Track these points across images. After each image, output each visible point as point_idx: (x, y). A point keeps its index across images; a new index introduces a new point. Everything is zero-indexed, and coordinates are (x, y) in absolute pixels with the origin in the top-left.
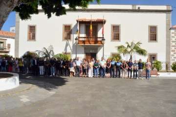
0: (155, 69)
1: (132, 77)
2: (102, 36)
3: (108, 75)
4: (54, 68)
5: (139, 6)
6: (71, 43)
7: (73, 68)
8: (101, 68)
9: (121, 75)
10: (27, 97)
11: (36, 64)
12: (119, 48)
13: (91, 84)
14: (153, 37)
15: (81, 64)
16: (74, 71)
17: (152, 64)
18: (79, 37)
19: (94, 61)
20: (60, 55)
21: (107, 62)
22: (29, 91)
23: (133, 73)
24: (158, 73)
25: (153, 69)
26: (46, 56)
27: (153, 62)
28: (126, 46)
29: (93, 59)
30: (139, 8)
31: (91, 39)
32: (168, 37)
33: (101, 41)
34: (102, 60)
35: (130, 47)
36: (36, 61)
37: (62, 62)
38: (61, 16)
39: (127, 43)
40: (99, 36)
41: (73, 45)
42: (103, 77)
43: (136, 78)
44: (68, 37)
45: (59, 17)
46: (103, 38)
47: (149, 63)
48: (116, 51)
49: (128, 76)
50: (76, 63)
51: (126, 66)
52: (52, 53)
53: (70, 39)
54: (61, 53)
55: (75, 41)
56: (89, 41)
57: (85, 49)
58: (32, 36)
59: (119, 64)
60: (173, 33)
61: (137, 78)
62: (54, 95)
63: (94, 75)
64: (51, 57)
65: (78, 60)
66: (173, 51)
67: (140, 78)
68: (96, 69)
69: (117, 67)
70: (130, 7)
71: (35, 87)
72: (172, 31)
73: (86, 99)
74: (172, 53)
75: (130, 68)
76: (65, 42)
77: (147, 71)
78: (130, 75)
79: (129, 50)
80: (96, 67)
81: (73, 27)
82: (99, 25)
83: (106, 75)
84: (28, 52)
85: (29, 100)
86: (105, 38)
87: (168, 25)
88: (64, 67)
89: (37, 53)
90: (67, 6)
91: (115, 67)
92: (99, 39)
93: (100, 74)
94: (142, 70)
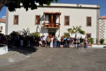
0: (90, 43)
1: (76, 47)
3: (62, 46)
4: (29, 41)
6: (40, 26)
7: (41, 42)
8: (58, 42)
9: (70, 46)
10: (13, 59)
12: (69, 30)
13: (51, 51)
14: (89, 24)
15: (46, 39)
16: (41, 43)
17: (88, 39)
18: (45, 23)
19: (54, 38)
20: (33, 33)
21: (61, 38)
22: (14, 55)
23: (77, 45)
24: (92, 45)
25: (88, 42)
26: (25, 34)
27: (89, 38)
29: (53, 36)
30: (81, 6)
31: (52, 24)
32: (98, 23)
33: (58, 26)
34: (58, 37)
35: (75, 29)
36: (18, 37)
37: (34, 38)
38: (34, 10)
39: (74, 27)
40: (57, 23)
41: (41, 28)
42: (59, 47)
44: (38, 23)
45: (33, 10)
46: (59, 23)
47: (87, 39)
48: (67, 32)
49: (74, 47)
50: (43, 39)
51: (73, 41)
52: (28, 32)
53: (39, 24)
54: (34, 32)
55: (42, 25)
57: (48, 30)
58: (16, 22)
60: (100, 21)
61: (80, 48)
62: (29, 58)
63: (54, 46)
64: (28, 35)
65: (44, 37)
68: (55, 42)
70: (75, 5)
71: (18, 53)
72: (100, 20)
73: (48, 61)
74: (100, 33)
75: (75, 42)
77: (85, 44)
78: (75, 46)
79: (75, 31)
80: (55, 41)
81: (41, 16)
82: (57, 16)
83: (61, 46)
84: (14, 32)
85: (14, 61)
86: (60, 24)
87: (97, 16)
88: (36, 41)
89: (19, 32)
90: (38, 4)
91: (66, 41)
93: (57, 46)
94: (82, 43)
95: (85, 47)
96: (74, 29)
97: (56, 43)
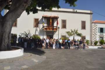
2: (56, 26)
5: (76, 10)
6: (38, 29)
11: (23, 41)
14: (84, 27)
24: (88, 46)
28: (71, 31)
30: (76, 11)
31: (50, 27)
32: (91, 27)
39: (72, 30)
40: (54, 26)
43: (78, 49)
51: (73, 43)
56: (49, 28)
59: (69, 42)
60: (93, 25)
66: (93, 35)
67: (80, 49)
69: (68, 43)
70: (71, 10)
72: (93, 24)
74: (93, 36)
76: (35, 29)
78: (75, 48)
80: (57, 43)
81: (40, 20)
82: (55, 20)
87: (91, 21)
92: (54, 28)
94: (81, 45)
95: (84, 48)
96: (72, 32)
97: (58, 44)
